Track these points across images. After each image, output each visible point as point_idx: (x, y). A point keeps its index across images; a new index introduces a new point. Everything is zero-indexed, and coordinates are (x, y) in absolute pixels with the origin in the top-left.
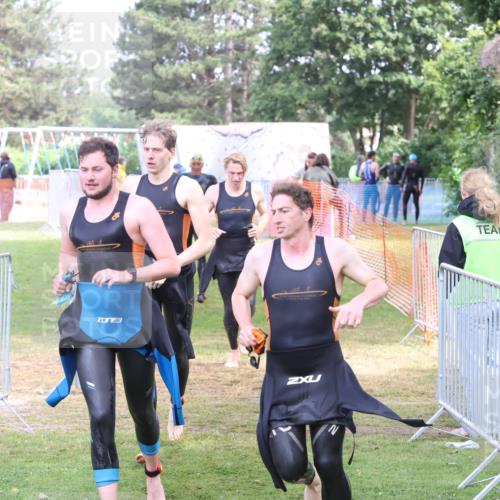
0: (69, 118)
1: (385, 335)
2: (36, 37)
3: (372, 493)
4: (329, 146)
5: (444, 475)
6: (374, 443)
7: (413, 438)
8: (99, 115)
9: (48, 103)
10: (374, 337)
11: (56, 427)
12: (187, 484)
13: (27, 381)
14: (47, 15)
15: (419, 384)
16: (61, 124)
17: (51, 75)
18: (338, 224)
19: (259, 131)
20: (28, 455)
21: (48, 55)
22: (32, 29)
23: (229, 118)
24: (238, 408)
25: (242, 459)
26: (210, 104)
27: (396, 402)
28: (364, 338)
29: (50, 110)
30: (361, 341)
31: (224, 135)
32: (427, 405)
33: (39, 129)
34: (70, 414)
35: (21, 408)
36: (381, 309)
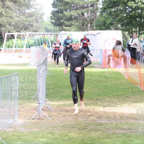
0: (37, 29)
1: (140, 100)
2: (26, 3)
4: (122, 38)
8: (47, 28)
9: (30, 24)
10: (137, 100)
11: (33, 130)
16: (34, 32)
17: (30, 15)
19: (99, 33)
20: (24, 139)
21: (30, 9)
23: (89, 29)
24: (92, 124)
25: (93, 140)
26: (83, 24)
28: (133, 101)
29: (31, 27)
30: (132, 102)
31: (88, 35)
33: (27, 33)
34: (37, 126)
35: (21, 124)
36: (139, 91)
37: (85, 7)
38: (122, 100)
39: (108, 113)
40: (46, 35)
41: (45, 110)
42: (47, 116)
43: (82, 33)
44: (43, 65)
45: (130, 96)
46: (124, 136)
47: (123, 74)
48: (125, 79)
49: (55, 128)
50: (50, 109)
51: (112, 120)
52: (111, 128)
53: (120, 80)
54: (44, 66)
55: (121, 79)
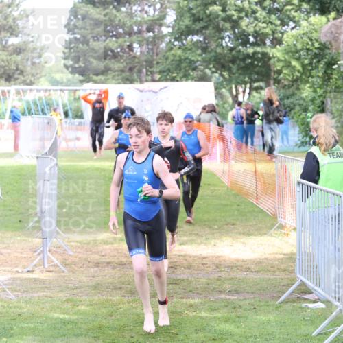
0: (32, 79)
1: (257, 230)
2: (9, 23)
3: (252, 339)
4: (214, 98)
5: (302, 326)
6: (252, 305)
7: (280, 300)
9: (17, 69)
10: (249, 231)
11: (31, 295)
12: (124, 334)
13: (9, 263)
14: (16, 9)
15: (282, 263)
16: (27, 84)
17: (18, 50)
18: (223, 152)
19: (165, 88)
20: (12, 315)
21: (17, 36)
22: (6, 18)
26: (131, 69)
27: (266, 276)
28: (242, 231)
29: (19, 74)
30: (240, 234)
31: (141, 91)
32: (288, 278)
33: (13, 88)
34: (40, 286)
35: (6, 282)
36: (254, 211)
37: (135, 33)
38: (217, 229)
39: (190, 257)
40: (52, 91)
41: (54, 251)
42: (59, 265)
43: (130, 88)
44: (51, 157)
45: (235, 222)
46: (226, 306)
47: (219, 175)
48: (222, 185)
49: (79, 291)
50: (65, 250)
51: (198, 272)
52: (197, 288)
53: (212, 188)
54: (53, 158)
55: (214, 185)
